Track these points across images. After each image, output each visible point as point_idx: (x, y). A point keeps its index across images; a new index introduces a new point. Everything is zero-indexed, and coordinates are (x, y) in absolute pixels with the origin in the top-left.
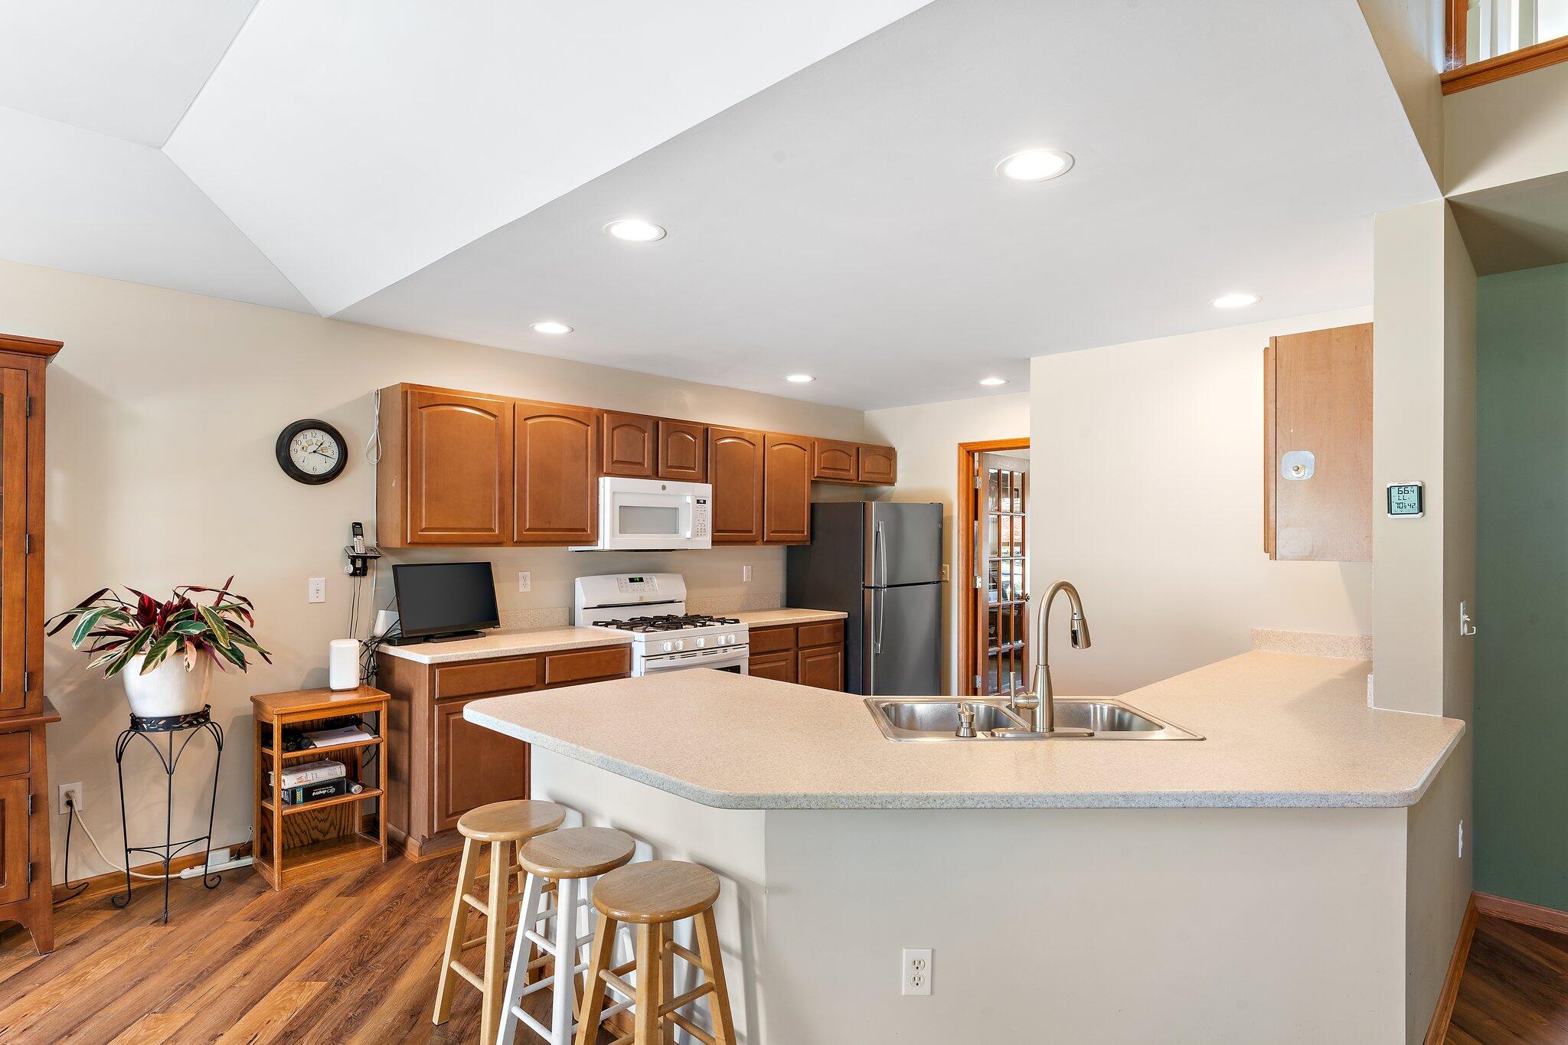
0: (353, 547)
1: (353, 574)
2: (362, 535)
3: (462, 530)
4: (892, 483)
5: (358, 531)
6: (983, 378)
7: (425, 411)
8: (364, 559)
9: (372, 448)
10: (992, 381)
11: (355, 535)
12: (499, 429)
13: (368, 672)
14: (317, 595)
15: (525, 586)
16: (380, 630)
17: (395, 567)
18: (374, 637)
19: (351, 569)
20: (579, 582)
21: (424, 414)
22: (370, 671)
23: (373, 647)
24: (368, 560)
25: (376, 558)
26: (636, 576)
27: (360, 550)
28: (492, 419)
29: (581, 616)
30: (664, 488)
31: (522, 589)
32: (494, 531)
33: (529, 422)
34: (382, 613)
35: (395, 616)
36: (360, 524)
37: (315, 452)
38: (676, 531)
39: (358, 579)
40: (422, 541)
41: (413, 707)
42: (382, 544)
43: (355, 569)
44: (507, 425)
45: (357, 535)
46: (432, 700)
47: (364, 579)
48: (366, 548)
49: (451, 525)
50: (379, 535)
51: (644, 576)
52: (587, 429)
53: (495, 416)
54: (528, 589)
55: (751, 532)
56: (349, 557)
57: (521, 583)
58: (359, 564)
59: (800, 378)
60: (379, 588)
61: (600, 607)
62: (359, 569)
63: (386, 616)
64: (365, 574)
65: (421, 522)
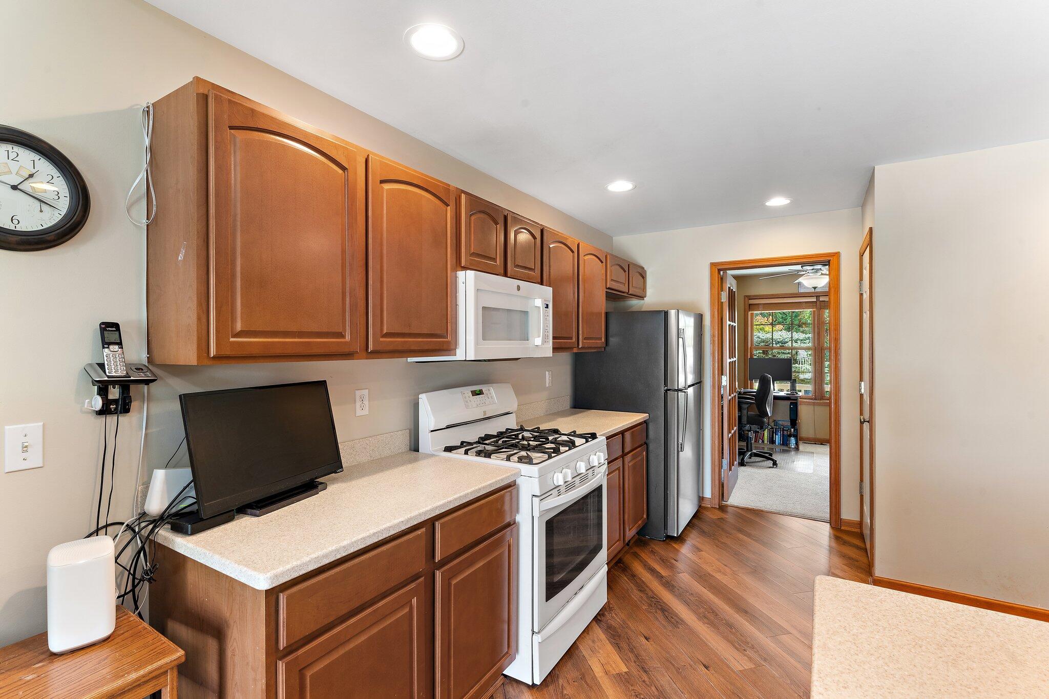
0: (102, 366)
1: (102, 412)
2: (120, 344)
3: (301, 334)
4: (642, 297)
5: (111, 336)
6: (768, 197)
7: (240, 135)
8: (125, 385)
9: (138, 200)
10: (778, 201)
11: (106, 344)
12: (348, 186)
13: (134, 579)
14: (25, 455)
15: (362, 409)
16: (156, 504)
17: (185, 400)
18: (144, 514)
19: (98, 403)
20: (424, 400)
21: (238, 140)
22: (138, 576)
23: (145, 533)
24: (133, 387)
25: (147, 382)
26: (477, 388)
27: (116, 370)
28: (340, 171)
29: (427, 441)
30: (519, 288)
31: (359, 413)
32: (343, 336)
33: (387, 186)
34: (160, 475)
35: (186, 474)
36: (116, 326)
37: (14, 188)
38: (525, 338)
39: (112, 419)
40: (233, 353)
41: (229, 653)
42: (158, 359)
43: (107, 403)
44: (358, 187)
45: (110, 344)
46: (274, 653)
47: (124, 419)
48: (128, 366)
49: (283, 326)
50: (154, 345)
51: (484, 388)
52: (446, 210)
53: (343, 168)
54: (366, 412)
55: (571, 338)
56: (95, 382)
57: (358, 404)
58: (114, 393)
59: (621, 186)
60: (153, 430)
61: (448, 427)
62: (115, 401)
63: (168, 481)
64: (126, 410)
65: (233, 320)
